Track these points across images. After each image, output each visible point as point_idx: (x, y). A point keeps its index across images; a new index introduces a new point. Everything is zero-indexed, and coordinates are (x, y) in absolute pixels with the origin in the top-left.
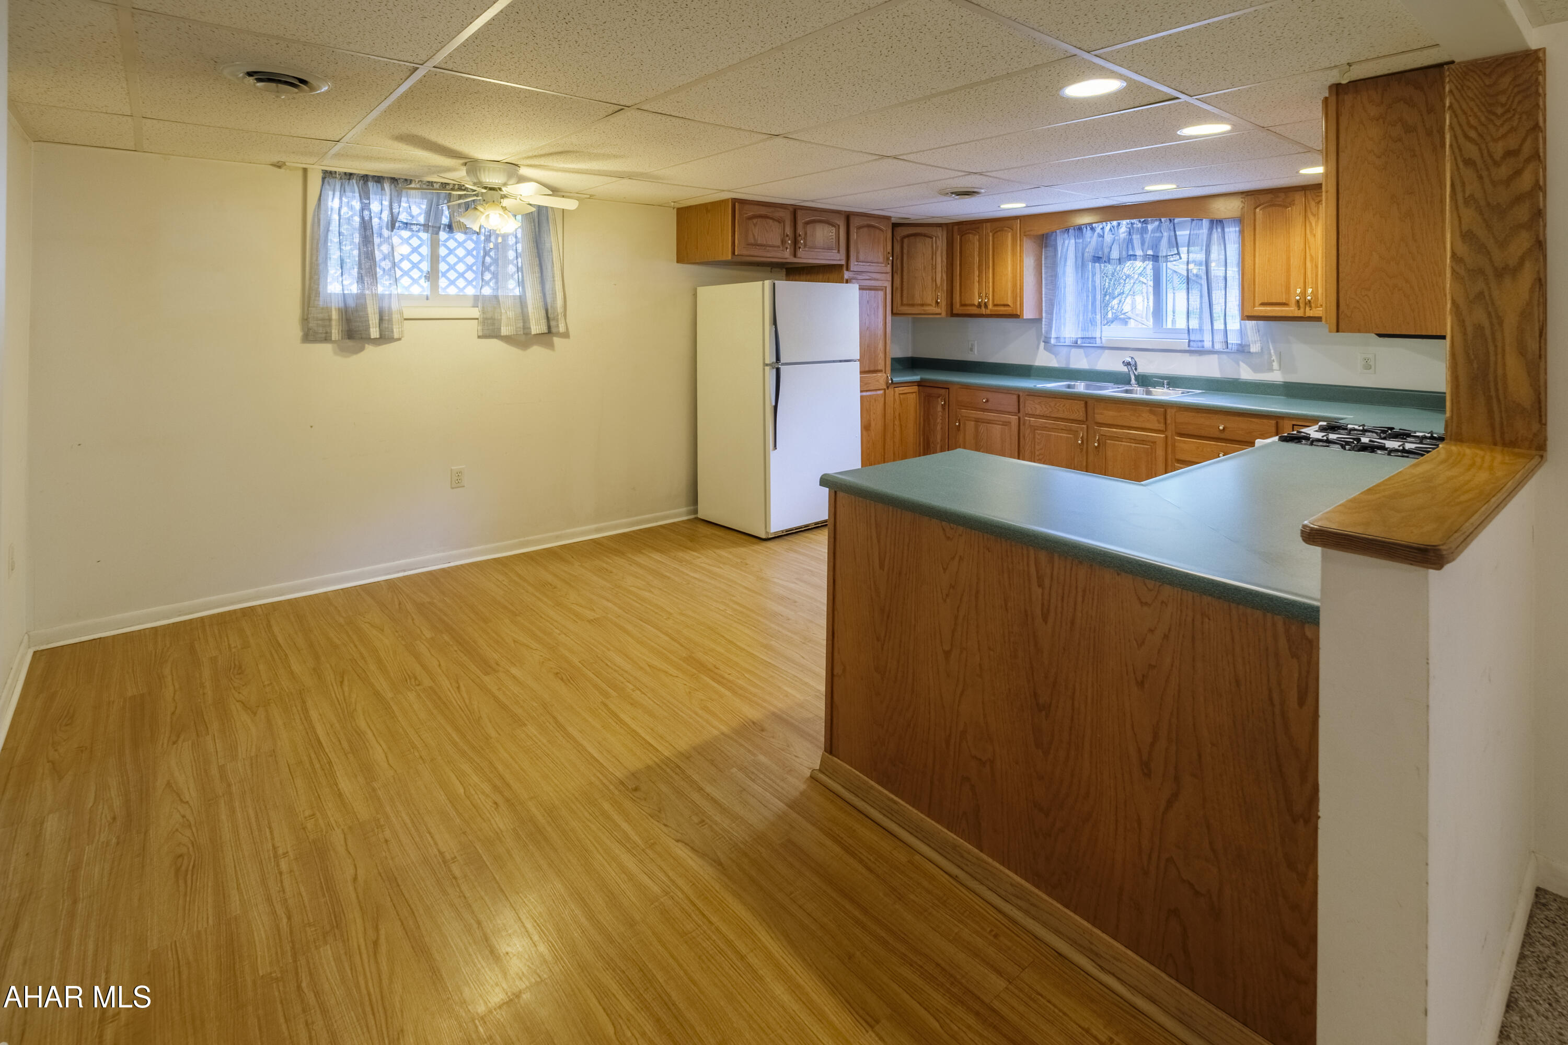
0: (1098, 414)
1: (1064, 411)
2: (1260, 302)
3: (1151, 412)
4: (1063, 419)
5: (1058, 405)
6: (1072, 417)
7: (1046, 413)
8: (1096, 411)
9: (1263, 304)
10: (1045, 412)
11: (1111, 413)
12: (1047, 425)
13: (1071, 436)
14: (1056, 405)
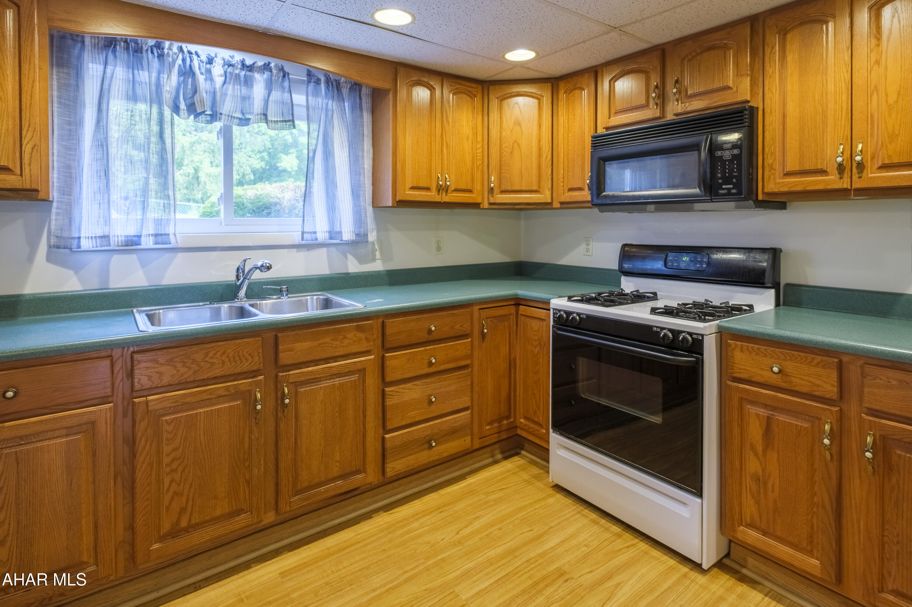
0: (283, 352)
1: (223, 363)
2: (410, 186)
3: (359, 329)
4: (216, 380)
5: (211, 354)
6: (239, 370)
7: (186, 376)
8: (280, 347)
9: (413, 188)
10: (182, 375)
11: (306, 345)
12: (187, 400)
13: (239, 402)
14: (207, 354)
